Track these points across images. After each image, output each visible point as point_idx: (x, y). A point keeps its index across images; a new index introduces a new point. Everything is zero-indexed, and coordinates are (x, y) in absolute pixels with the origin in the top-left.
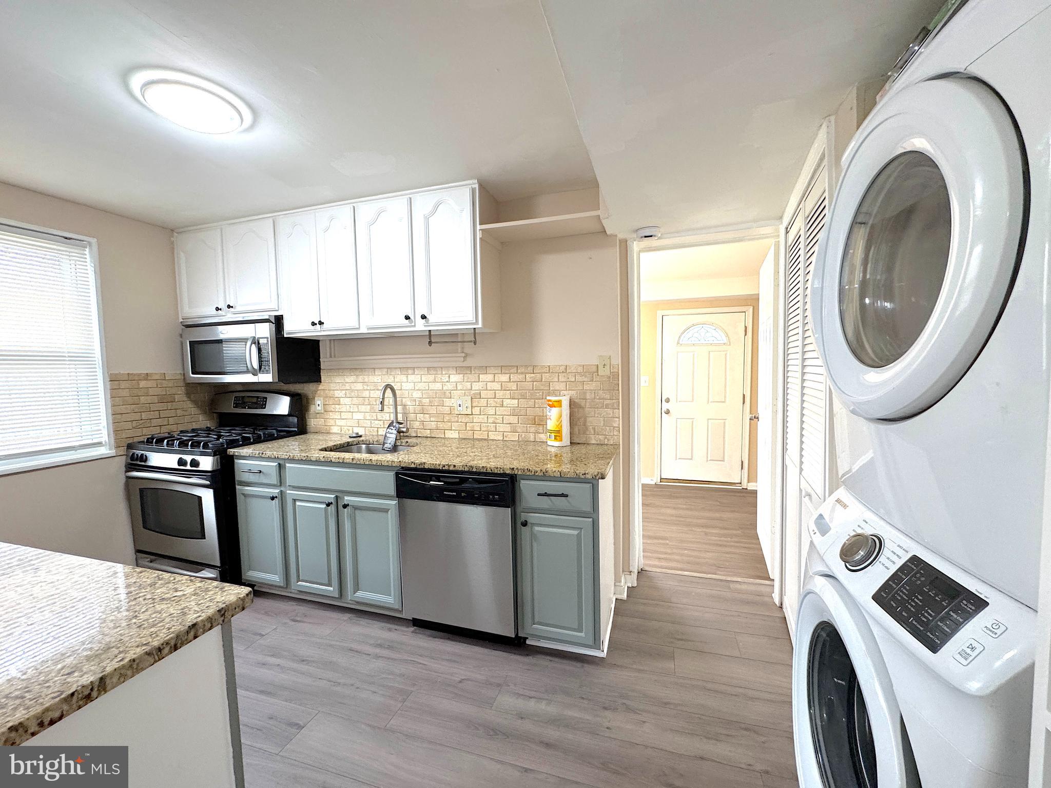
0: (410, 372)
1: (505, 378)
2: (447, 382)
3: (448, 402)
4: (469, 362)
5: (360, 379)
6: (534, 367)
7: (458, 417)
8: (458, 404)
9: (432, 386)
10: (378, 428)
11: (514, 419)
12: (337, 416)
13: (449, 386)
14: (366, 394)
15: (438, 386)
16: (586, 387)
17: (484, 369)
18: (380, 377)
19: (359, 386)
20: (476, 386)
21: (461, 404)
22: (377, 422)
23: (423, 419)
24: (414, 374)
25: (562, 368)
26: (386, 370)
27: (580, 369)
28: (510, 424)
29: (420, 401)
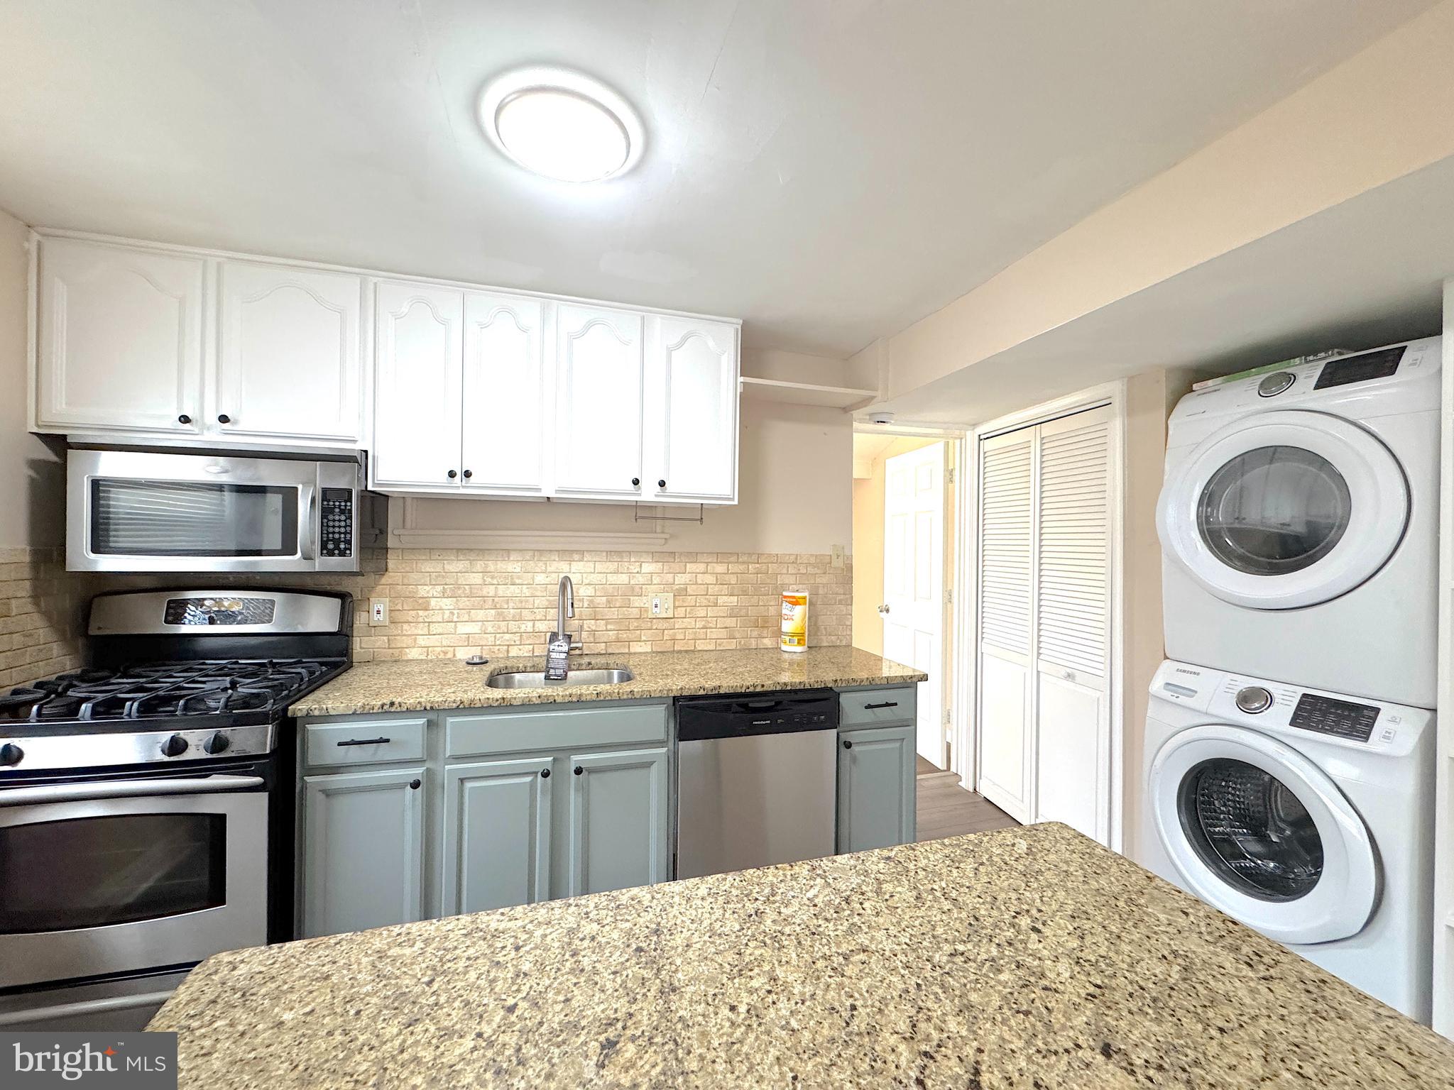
0: (576, 557)
1: (720, 568)
2: (638, 573)
3: (636, 601)
4: (671, 547)
5: (479, 565)
6: (759, 555)
7: (651, 622)
8: (654, 604)
9: (613, 579)
10: (508, 646)
11: (731, 622)
12: (421, 629)
13: (640, 579)
14: (490, 590)
15: (623, 579)
16: (818, 580)
17: (693, 556)
18: (519, 564)
19: (476, 579)
20: (681, 579)
21: (658, 603)
22: (507, 636)
23: (594, 628)
24: (581, 560)
25: (792, 558)
26: (531, 553)
27: (813, 560)
28: (726, 628)
29: (591, 601)
